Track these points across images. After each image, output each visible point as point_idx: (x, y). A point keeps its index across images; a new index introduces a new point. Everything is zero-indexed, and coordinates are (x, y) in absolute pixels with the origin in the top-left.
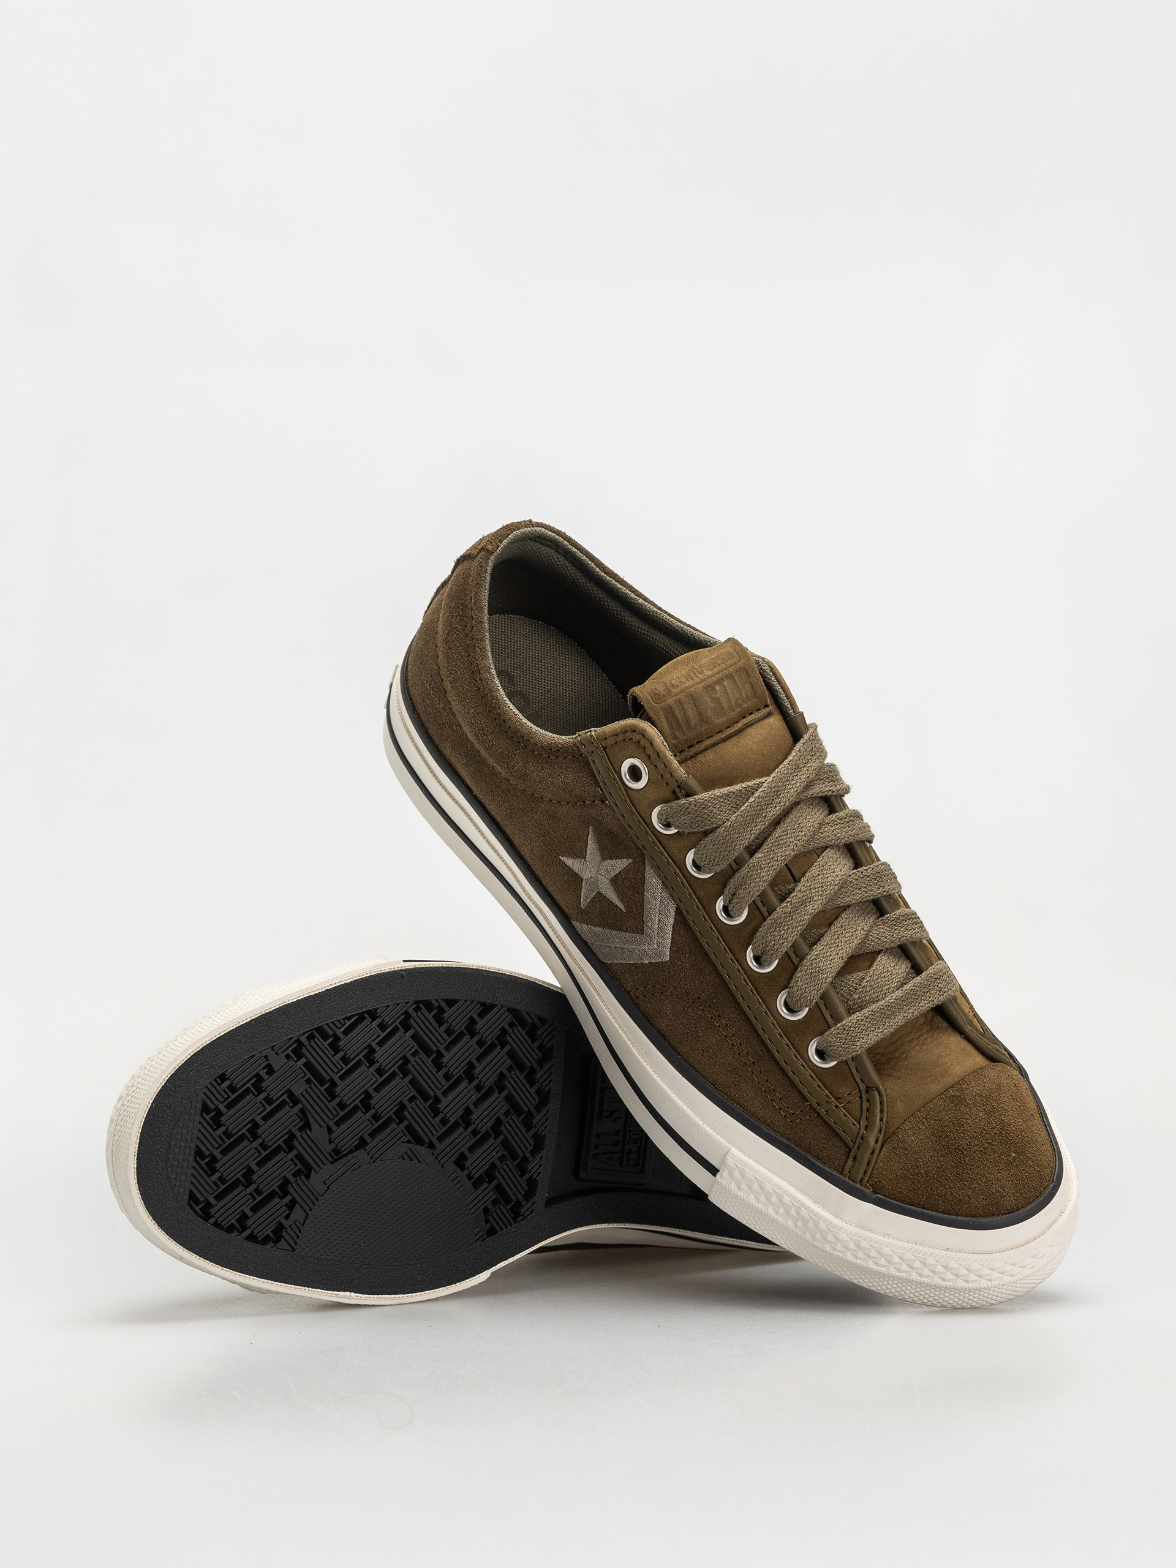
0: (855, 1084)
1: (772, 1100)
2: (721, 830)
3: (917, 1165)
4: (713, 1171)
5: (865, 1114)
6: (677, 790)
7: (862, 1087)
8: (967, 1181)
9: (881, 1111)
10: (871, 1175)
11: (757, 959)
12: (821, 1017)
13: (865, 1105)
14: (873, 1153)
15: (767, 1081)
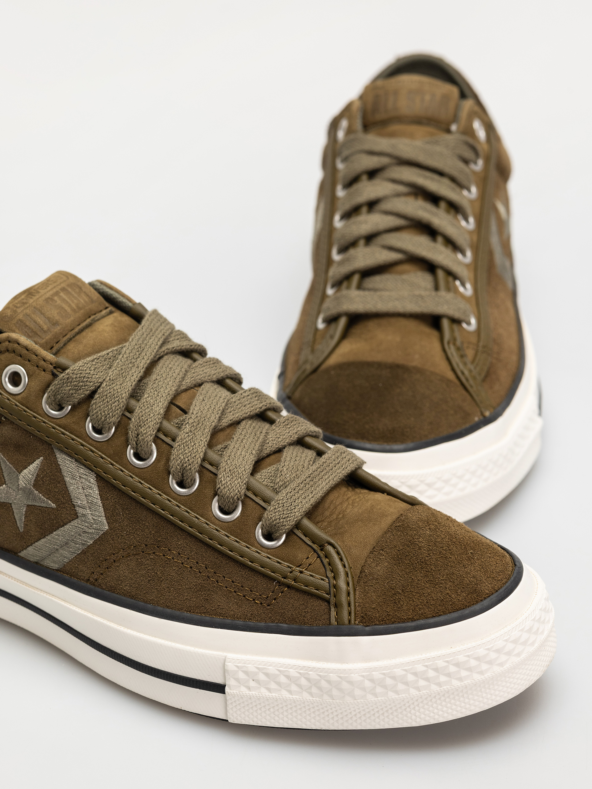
0: (309, 548)
1: (244, 596)
2: (104, 385)
3: (392, 588)
4: (219, 688)
5: (328, 567)
6: (55, 371)
7: (315, 546)
8: (441, 583)
9: (341, 560)
10: (355, 614)
11: (181, 484)
12: (255, 505)
13: (326, 561)
14: (348, 594)
15: (233, 582)
